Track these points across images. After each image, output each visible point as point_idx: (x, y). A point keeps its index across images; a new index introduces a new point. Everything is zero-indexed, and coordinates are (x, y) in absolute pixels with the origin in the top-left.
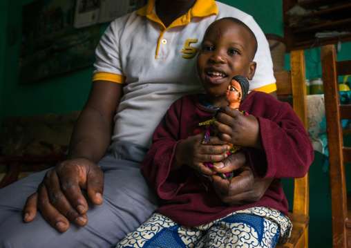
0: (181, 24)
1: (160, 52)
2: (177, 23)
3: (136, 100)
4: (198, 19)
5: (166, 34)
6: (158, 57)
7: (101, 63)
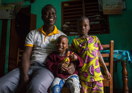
0: (51, 35)
1: (45, 41)
2: (50, 35)
3: (41, 52)
4: (54, 34)
5: (47, 37)
6: (45, 42)
7: (28, 42)
